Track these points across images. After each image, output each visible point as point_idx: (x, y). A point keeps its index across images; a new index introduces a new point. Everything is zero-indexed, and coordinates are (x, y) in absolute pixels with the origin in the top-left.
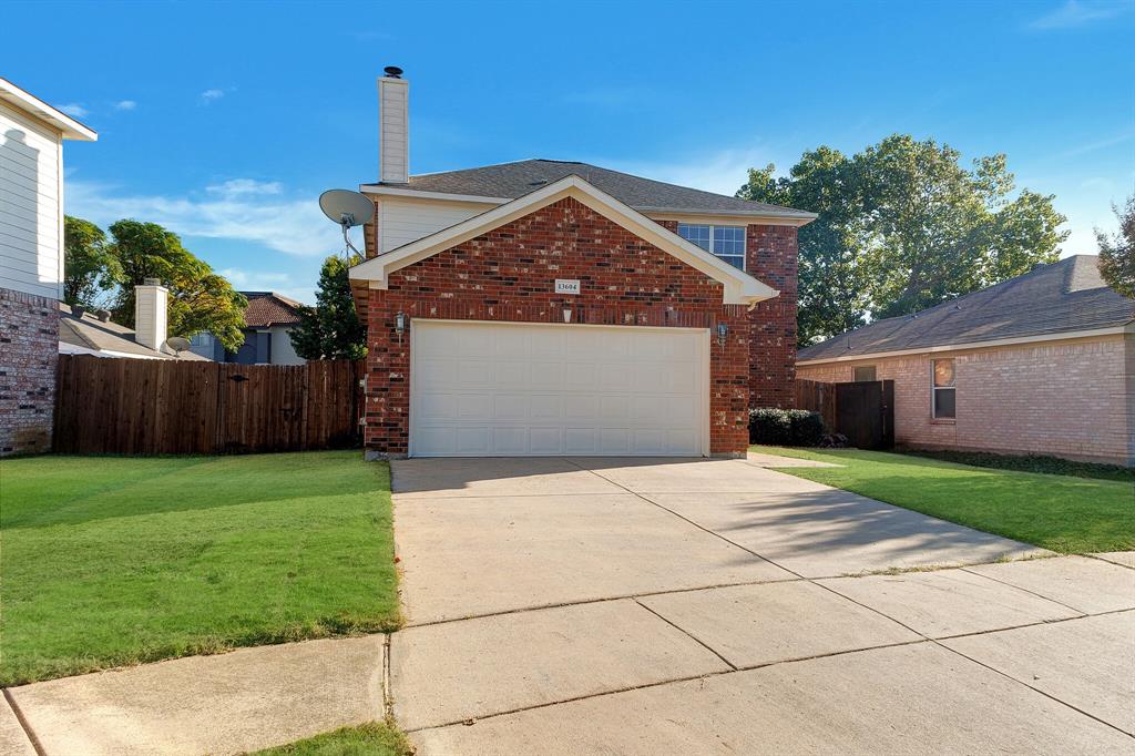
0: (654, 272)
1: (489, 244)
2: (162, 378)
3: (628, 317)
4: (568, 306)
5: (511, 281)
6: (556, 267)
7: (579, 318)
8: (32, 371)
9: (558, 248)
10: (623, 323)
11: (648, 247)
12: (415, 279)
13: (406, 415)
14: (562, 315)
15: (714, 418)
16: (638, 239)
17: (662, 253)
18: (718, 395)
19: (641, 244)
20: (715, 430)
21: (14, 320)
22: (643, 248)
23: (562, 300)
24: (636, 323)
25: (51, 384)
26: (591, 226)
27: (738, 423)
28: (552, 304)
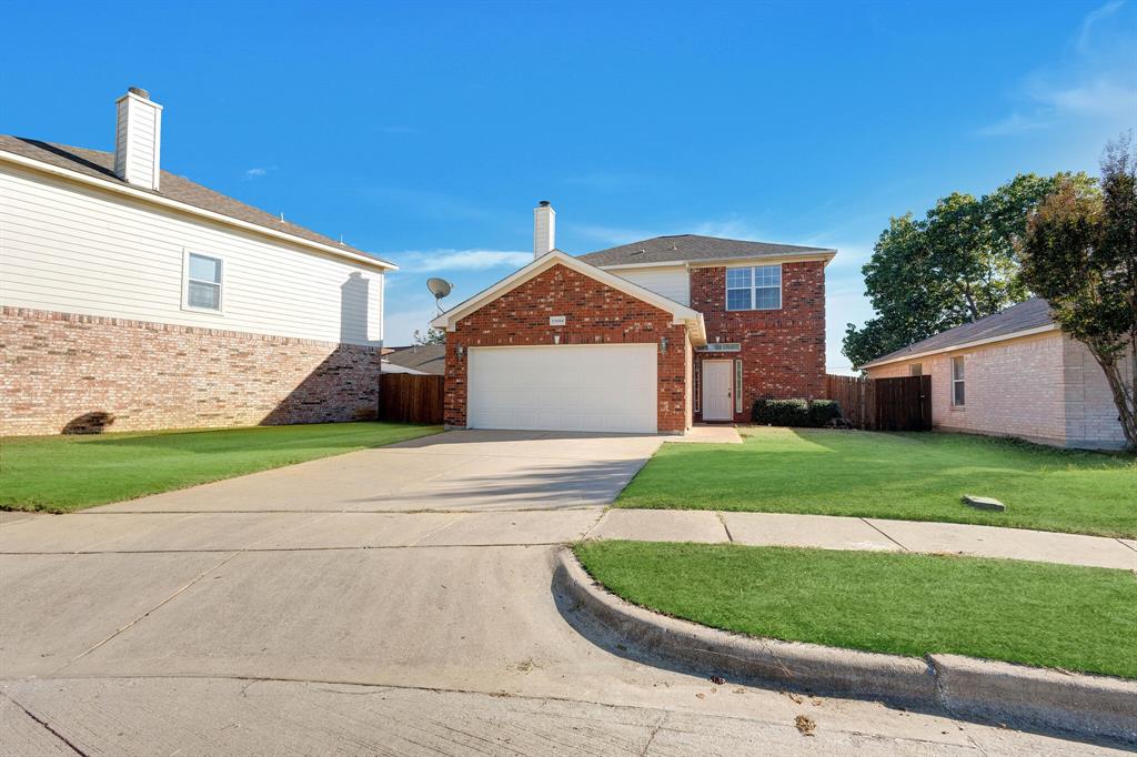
0: (615, 306)
1: (511, 299)
2: (417, 385)
3: (597, 338)
4: (557, 333)
5: (523, 320)
6: (550, 309)
7: (564, 341)
8: (366, 381)
9: (552, 297)
10: (594, 342)
11: (612, 290)
12: (469, 324)
13: (465, 404)
14: (554, 339)
15: (660, 406)
16: (604, 285)
17: (620, 293)
18: (663, 390)
19: (606, 288)
20: (660, 415)
21: (355, 358)
22: (608, 291)
23: (554, 330)
24: (603, 342)
25: (377, 388)
26: (573, 280)
27: (677, 410)
28: (548, 333)
